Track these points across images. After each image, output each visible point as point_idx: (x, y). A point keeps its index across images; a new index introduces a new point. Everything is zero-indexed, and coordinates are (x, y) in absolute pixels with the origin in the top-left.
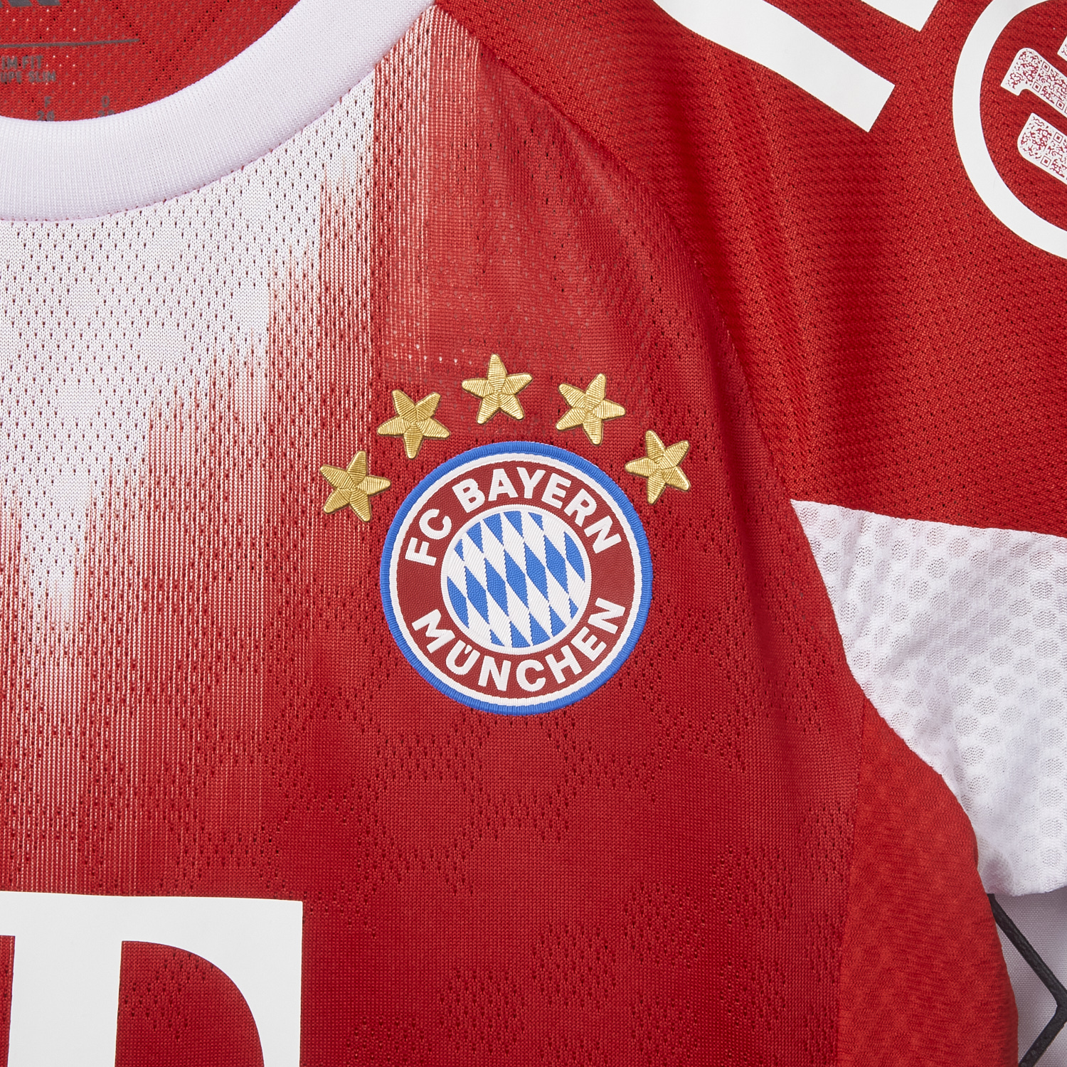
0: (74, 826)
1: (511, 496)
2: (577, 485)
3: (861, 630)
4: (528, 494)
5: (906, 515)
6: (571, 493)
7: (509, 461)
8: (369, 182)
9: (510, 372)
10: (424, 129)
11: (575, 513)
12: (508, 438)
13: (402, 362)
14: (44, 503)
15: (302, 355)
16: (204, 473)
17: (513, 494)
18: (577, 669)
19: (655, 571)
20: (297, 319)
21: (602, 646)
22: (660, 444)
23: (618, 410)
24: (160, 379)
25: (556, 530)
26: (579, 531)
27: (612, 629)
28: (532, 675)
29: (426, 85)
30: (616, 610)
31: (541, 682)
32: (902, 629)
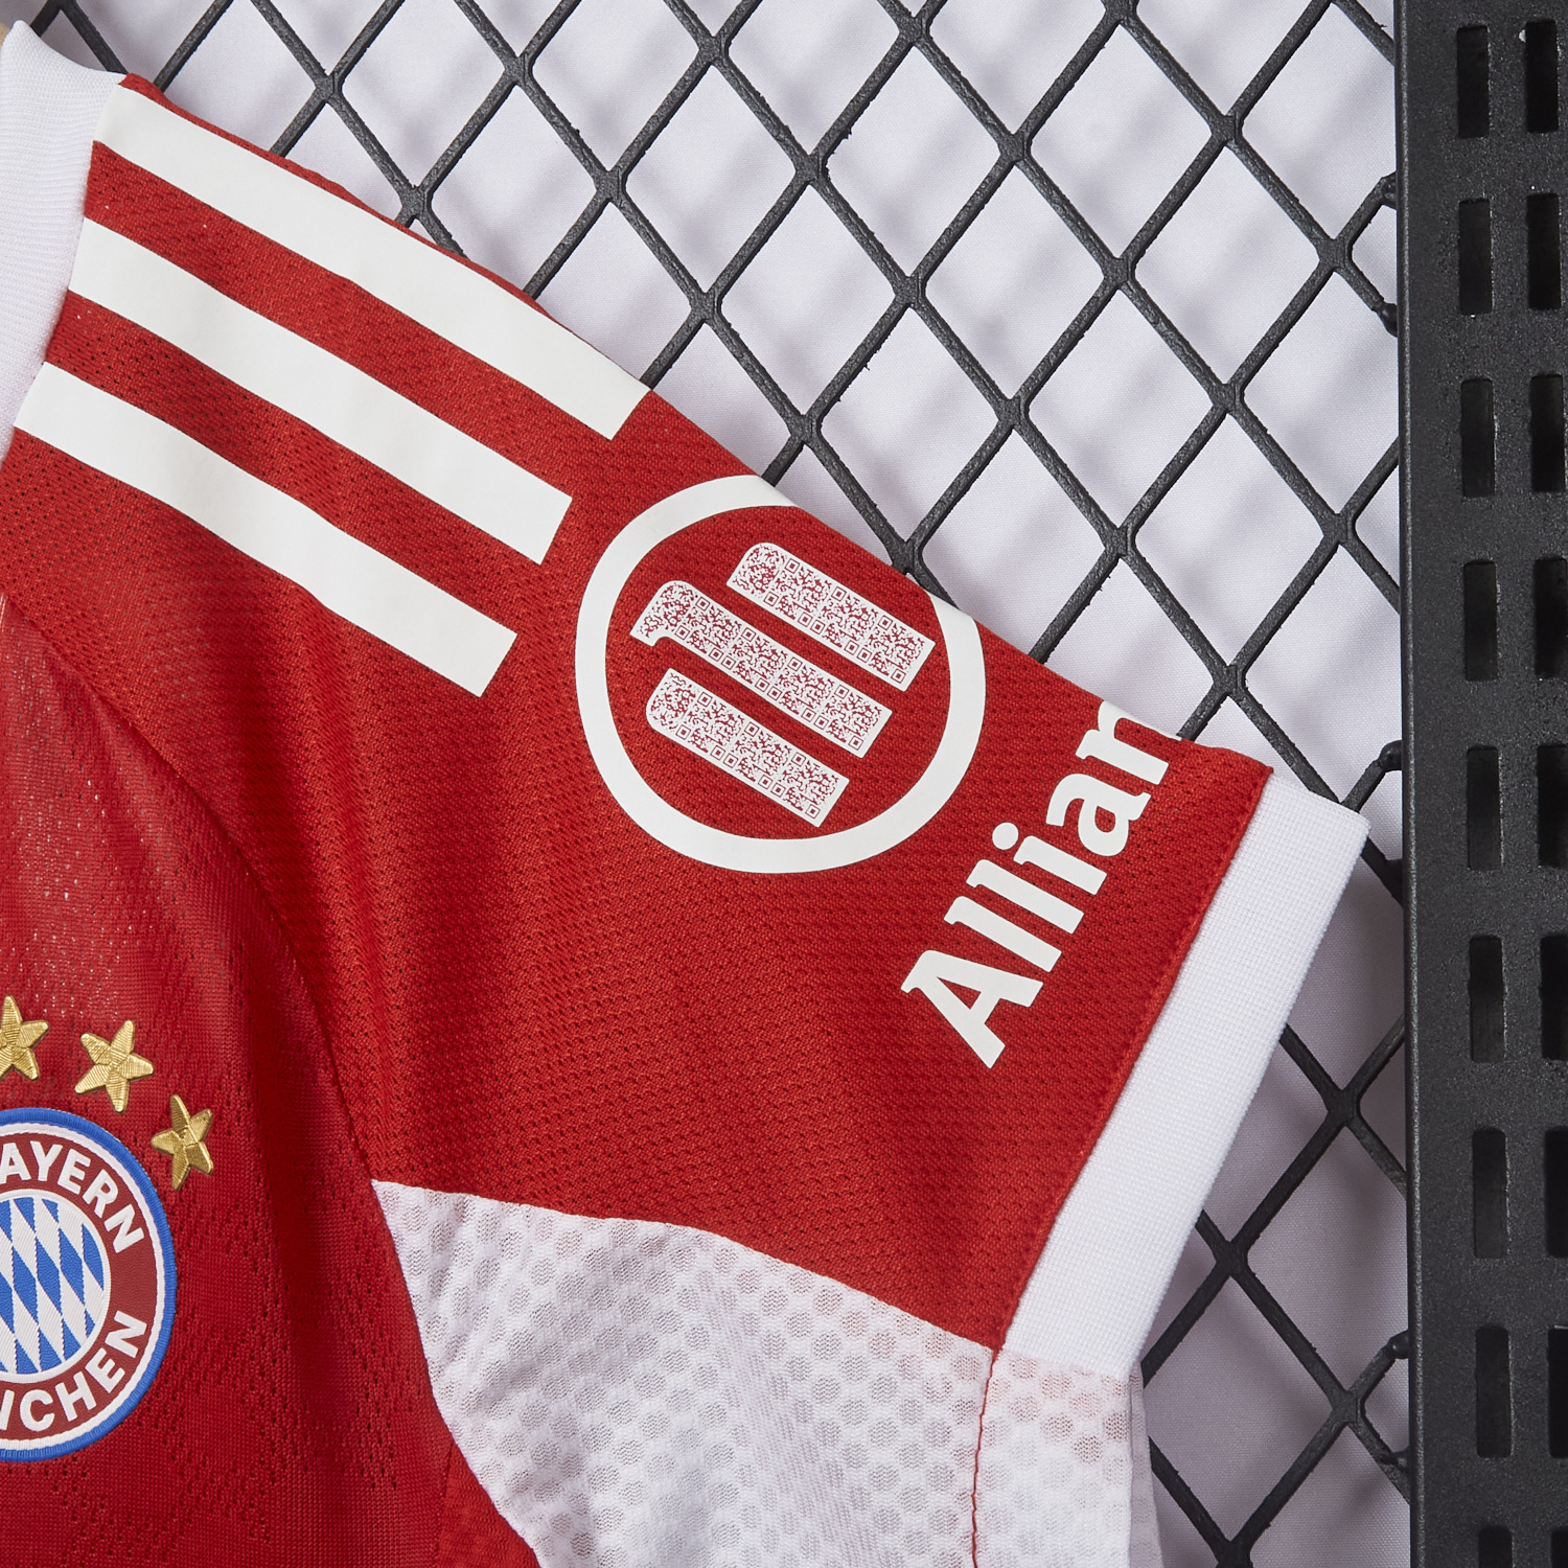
1: (23, 1179)
2: (98, 1165)
4: (43, 1176)
5: (519, 1199)
6: (91, 1174)
7: (22, 1132)
9: (26, 1018)
11: (95, 1200)
12: (22, 1103)
17: (26, 1176)
18: (91, 1403)
19: (180, 1277)
21: (121, 1373)
22: (186, 1112)
23: (145, 1068)
25: (73, 1219)
26: (99, 1223)
27: (132, 1351)
28: (38, 1410)
30: (137, 1327)
31: (49, 1419)
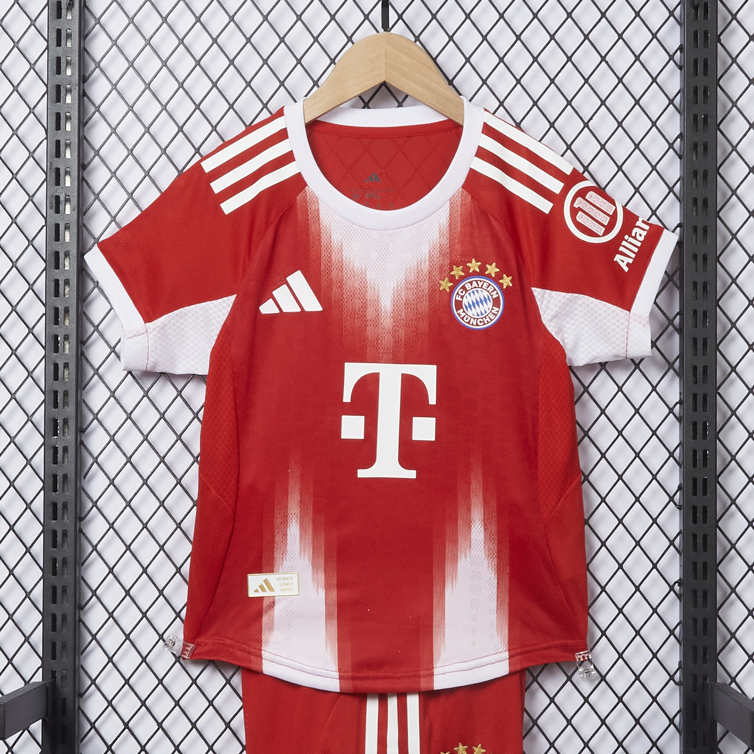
0: (391, 351)
2: (490, 285)
3: (545, 313)
4: (480, 286)
5: (554, 291)
6: (488, 286)
7: (476, 280)
8: (448, 223)
9: (477, 262)
10: (459, 213)
11: (489, 290)
12: (476, 275)
13: (455, 260)
14: (384, 287)
15: (436, 259)
16: (416, 282)
17: (477, 286)
18: (489, 321)
19: (505, 302)
20: (434, 251)
21: (494, 316)
22: (506, 277)
23: (498, 270)
24: (407, 263)
25: (486, 294)
26: (490, 294)
27: (496, 313)
28: (481, 322)
29: (460, 204)
30: (497, 309)
31: (482, 323)
32: (552, 313)
